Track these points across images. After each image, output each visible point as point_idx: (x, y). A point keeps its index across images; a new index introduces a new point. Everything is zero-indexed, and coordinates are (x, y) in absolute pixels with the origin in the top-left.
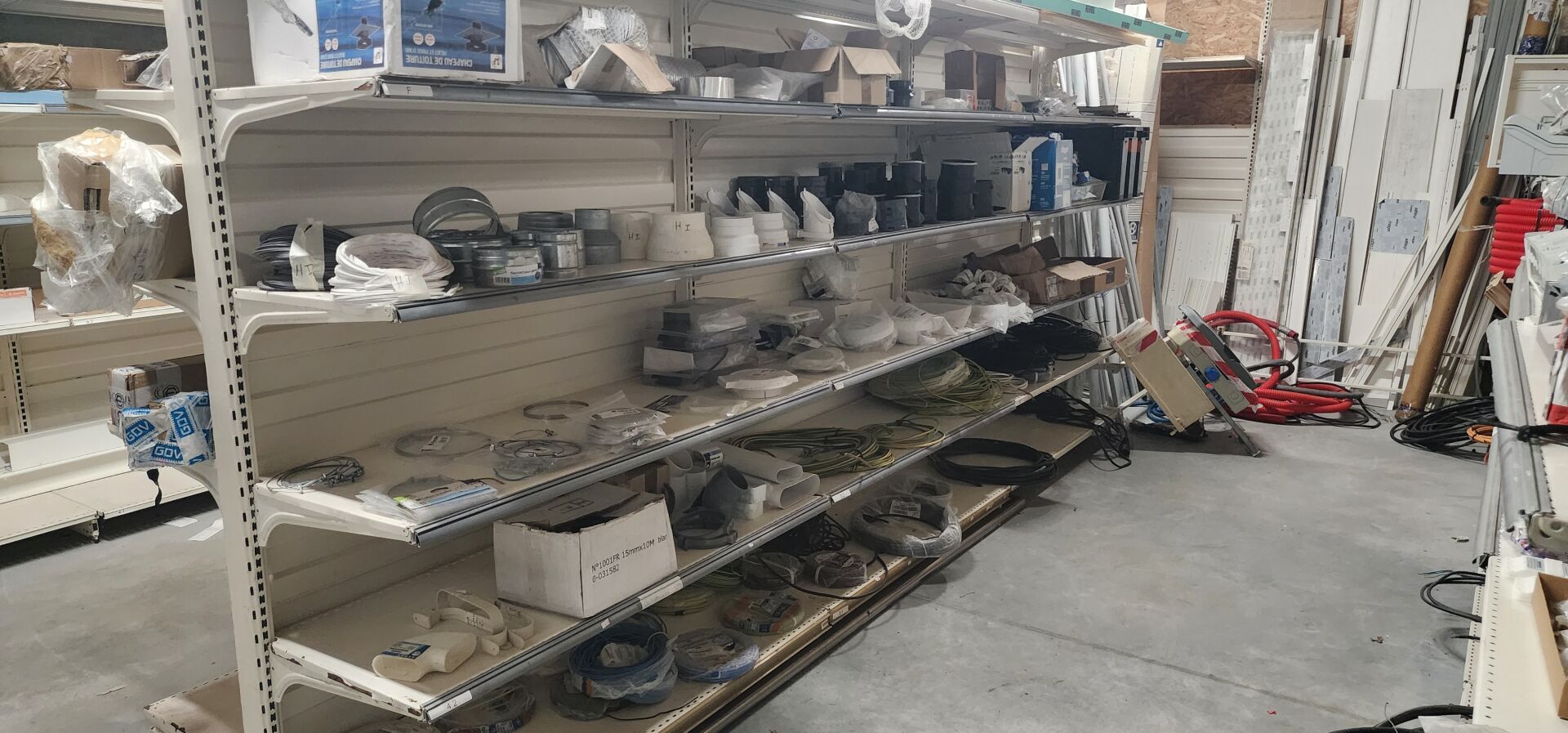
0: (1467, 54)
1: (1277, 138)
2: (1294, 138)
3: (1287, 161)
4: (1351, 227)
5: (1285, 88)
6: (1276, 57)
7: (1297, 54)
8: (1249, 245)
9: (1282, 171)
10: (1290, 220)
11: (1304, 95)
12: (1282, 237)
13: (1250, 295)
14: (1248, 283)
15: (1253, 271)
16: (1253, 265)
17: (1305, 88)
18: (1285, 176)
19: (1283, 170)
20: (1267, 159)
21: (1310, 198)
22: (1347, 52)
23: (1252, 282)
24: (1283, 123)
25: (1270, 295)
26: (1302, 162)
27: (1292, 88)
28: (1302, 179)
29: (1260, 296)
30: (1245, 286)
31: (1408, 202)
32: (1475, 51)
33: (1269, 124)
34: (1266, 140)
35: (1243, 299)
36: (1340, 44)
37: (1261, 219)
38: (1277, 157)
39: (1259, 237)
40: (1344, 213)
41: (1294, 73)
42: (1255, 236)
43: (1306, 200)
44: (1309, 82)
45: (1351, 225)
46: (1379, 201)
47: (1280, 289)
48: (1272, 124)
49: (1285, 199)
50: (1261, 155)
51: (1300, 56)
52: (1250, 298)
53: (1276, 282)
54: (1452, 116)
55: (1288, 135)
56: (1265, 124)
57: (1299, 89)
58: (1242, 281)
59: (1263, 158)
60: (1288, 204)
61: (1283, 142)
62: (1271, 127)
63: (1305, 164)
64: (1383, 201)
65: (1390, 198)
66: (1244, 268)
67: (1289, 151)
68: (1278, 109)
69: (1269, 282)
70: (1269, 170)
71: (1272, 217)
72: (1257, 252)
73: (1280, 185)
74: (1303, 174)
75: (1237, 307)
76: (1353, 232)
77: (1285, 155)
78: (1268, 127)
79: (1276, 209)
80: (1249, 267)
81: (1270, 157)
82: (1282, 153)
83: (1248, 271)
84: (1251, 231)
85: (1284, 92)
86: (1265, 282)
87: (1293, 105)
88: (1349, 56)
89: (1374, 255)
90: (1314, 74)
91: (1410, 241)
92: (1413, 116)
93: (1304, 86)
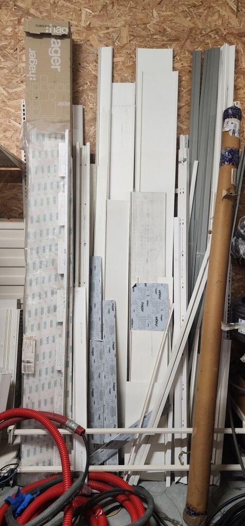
0: (180, 165)
1: (44, 233)
2: (60, 232)
3: (56, 254)
4: (114, 309)
5: (45, 184)
6: (33, 152)
7: (52, 151)
8: (31, 338)
9: (53, 264)
10: (65, 310)
11: (64, 192)
12: (59, 326)
13: (37, 386)
14: (34, 375)
15: (37, 363)
16: (36, 357)
17: (64, 185)
18: (56, 269)
19: (54, 262)
20: (38, 252)
21: (79, 286)
22: (93, 160)
23: (37, 373)
24: (48, 218)
25: (55, 384)
26: (69, 254)
27: (52, 184)
28: (71, 270)
29: (46, 386)
30: (31, 378)
31: (153, 285)
32: (186, 162)
33: (35, 218)
34: (35, 233)
35: (30, 392)
36: (86, 151)
37: (39, 311)
38: (47, 250)
39: (39, 328)
40: (107, 298)
41: (52, 170)
42: (35, 328)
43: (77, 289)
44: (66, 179)
45: (114, 307)
46: (132, 286)
47: (63, 378)
48: (39, 219)
49: (58, 291)
50: (31, 249)
51: (55, 154)
52: (37, 390)
53: (59, 371)
54: (176, 215)
55: (54, 229)
56: (32, 218)
57: (58, 187)
58: (28, 375)
59: (34, 252)
60: (62, 295)
61: (51, 237)
62: (38, 221)
63: (72, 256)
64: (135, 286)
65: (140, 282)
66: (28, 362)
67: (57, 245)
68: (42, 204)
69: (53, 371)
70: (41, 263)
71: (49, 308)
72: (38, 344)
73: (53, 277)
74: (72, 265)
75: (26, 403)
76: (116, 313)
77: (53, 248)
78: (34, 221)
79: (52, 300)
80: (32, 360)
81: (41, 251)
82: (51, 246)
83: (32, 365)
84: (31, 323)
85: (45, 188)
86: (49, 371)
87: (55, 202)
88: (94, 163)
89: (135, 333)
90: (70, 172)
91: (159, 319)
92: (148, 214)
93: (62, 183)
